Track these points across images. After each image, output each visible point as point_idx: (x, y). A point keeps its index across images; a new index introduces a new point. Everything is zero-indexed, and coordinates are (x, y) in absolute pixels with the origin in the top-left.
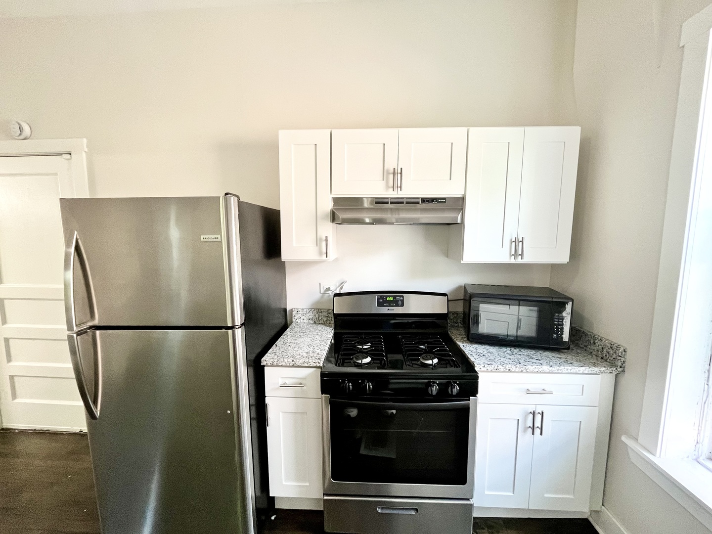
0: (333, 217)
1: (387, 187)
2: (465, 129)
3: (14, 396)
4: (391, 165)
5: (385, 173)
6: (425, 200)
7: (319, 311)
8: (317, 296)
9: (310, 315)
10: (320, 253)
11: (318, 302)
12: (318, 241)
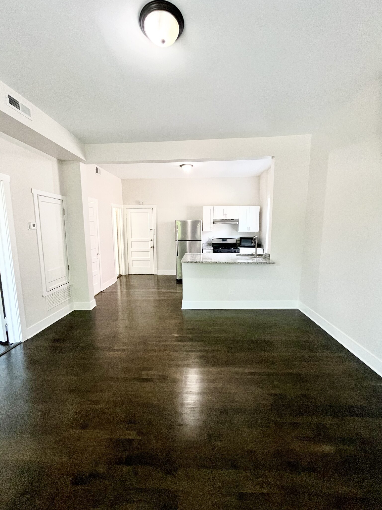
0: (214, 223)
1: (224, 217)
2: (238, 206)
3: (132, 266)
4: (225, 213)
5: (224, 215)
6: (231, 220)
7: (208, 243)
8: (208, 240)
9: (206, 244)
10: (211, 230)
11: (208, 241)
12: (211, 227)
